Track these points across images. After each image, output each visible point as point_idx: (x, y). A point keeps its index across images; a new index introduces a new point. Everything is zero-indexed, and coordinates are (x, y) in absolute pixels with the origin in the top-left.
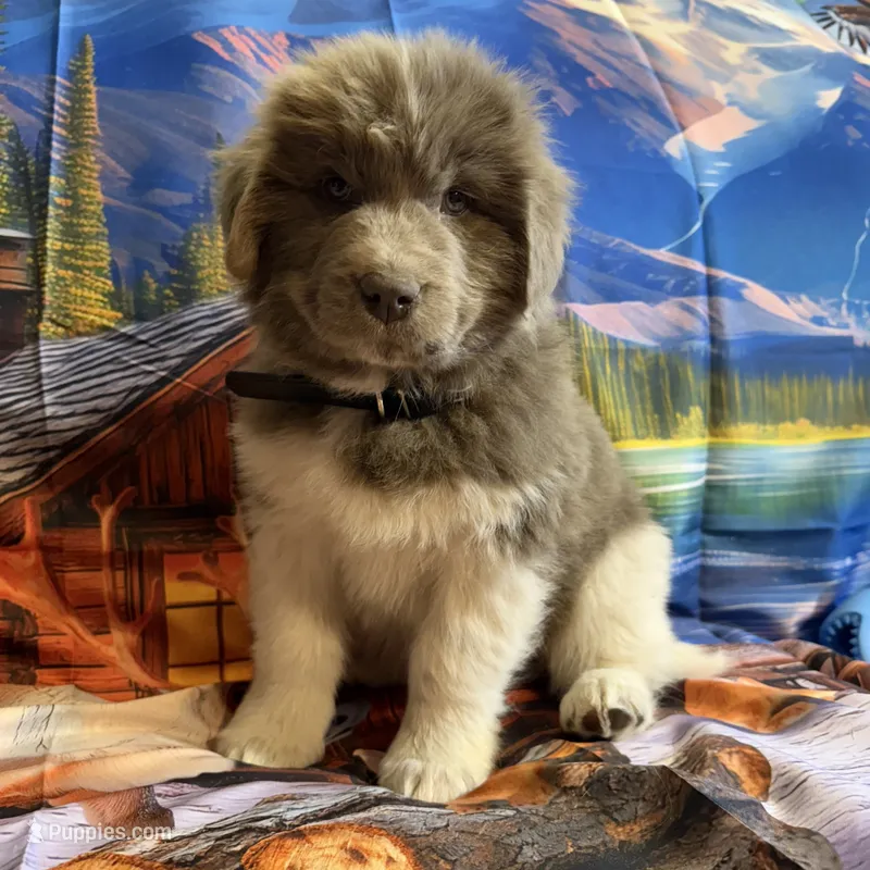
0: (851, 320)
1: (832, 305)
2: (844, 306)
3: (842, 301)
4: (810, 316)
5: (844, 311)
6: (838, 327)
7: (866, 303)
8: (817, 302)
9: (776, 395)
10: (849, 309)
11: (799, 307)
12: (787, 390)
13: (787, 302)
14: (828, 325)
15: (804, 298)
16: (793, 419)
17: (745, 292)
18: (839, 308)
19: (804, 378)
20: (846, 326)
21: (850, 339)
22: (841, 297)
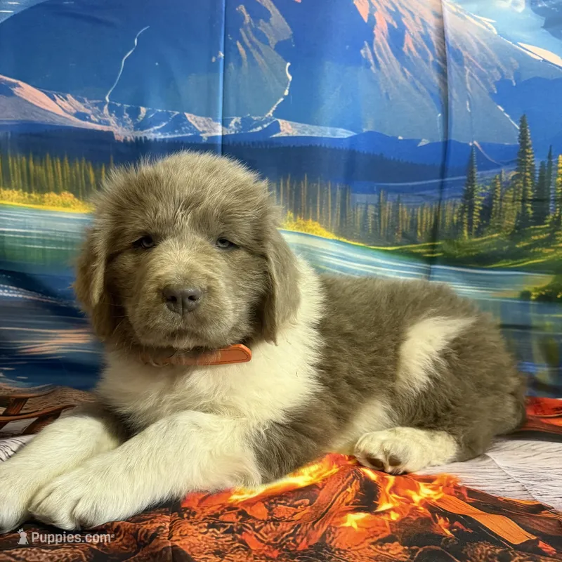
0: (112, 120)
1: (96, 105)
2: (106, 107)
3: (105, 103)
4: (74, 111)
5: (106, 111)
6: (100, 123)
7: (126, 106)
8: (81, 101)
9: (40, 170)
10: (110, 110)
11: (65, 104)
12: (50, 168)
13: (54, 100)
14: (90, 121)
15: (69, 96)
16: (57, 191)
17: (16, 90)
18: (102, 109)
19: (66, 159)
20: (108, 123)
21: (110, 134)
22: (105, 100)
